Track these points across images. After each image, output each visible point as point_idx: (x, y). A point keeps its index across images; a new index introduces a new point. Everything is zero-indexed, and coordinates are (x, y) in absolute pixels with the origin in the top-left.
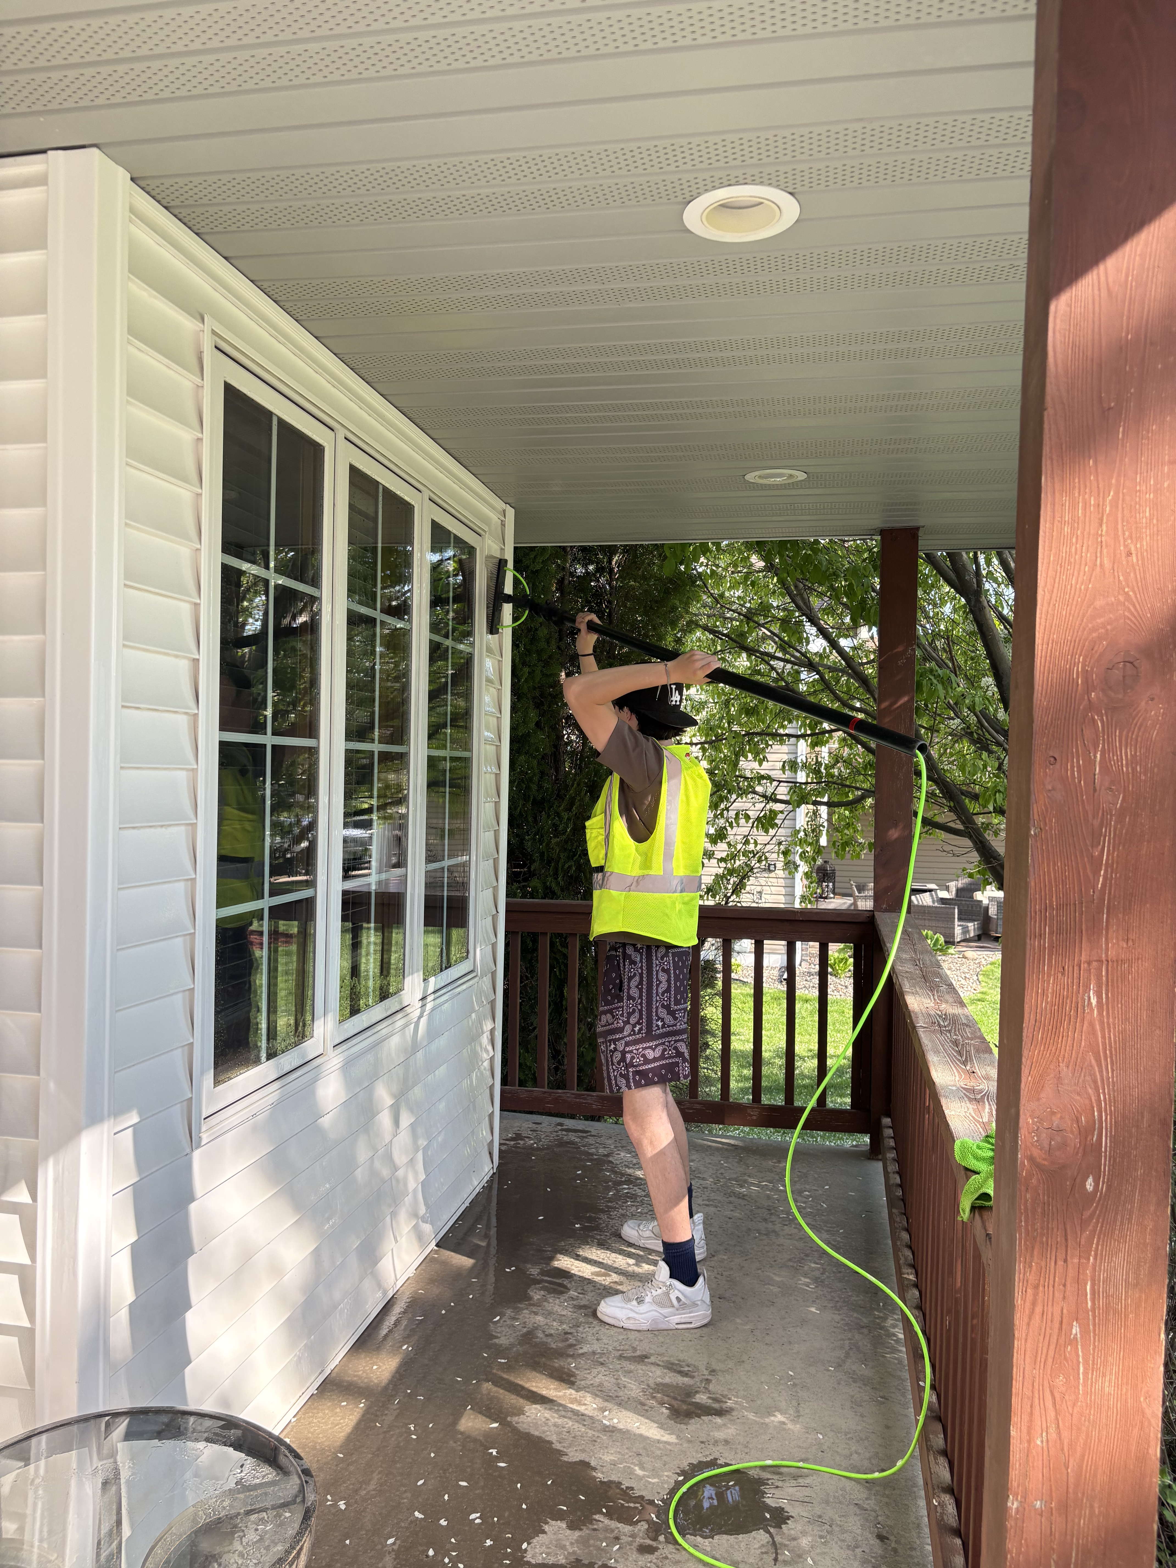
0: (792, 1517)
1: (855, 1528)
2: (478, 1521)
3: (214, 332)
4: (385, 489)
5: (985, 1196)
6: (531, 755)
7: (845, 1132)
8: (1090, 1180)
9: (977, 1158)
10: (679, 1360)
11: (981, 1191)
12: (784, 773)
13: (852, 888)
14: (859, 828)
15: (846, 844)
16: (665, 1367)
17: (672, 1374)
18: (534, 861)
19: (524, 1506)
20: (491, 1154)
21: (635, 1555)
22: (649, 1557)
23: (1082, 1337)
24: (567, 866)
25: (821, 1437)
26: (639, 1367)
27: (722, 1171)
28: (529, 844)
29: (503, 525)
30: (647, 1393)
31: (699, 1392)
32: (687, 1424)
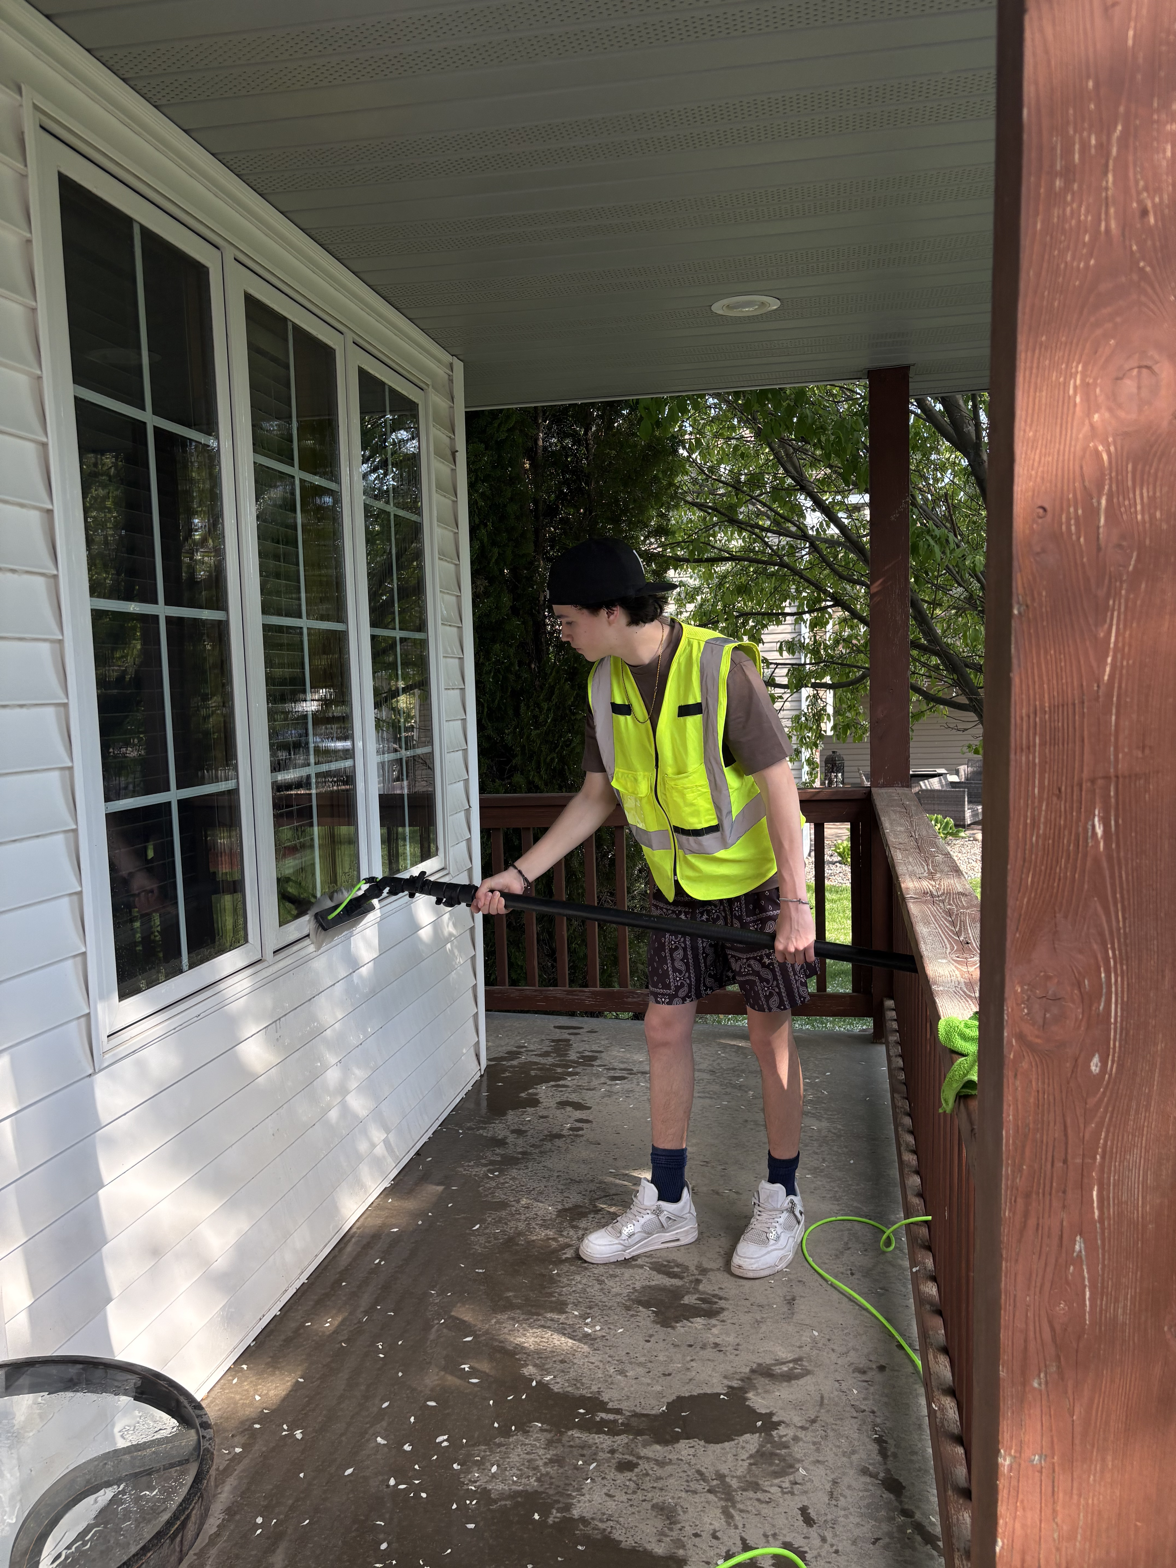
0: (783, 1422)
1: (852, 1432)
2: (445, 1444)
3: (36, 107)
4: (296, 328)
5: (970, 1084)
7: (855, 1016)
8: (1096, 1060)
9: (964, 1037)
10: (669, 1262)
11: (966, 1079)
12: (781, 655)
13: (861, 778)
14: (861, 711)
15: (847, 727)
16: (654, 1269)
17: (660, 1276)
18: (516, 755)
19: (496, 1425)
20: (478, 1056)
21: (612, 1474)
22: (629, 1475)
23: (1087, 1256)
24: (549, 758)
25: (816, 1334)
26: (623, 1270)
27: (719, 1061)
29: (451, 380)
30: (633, 1297)
31: (688, 1293)
32: (673, 1328)
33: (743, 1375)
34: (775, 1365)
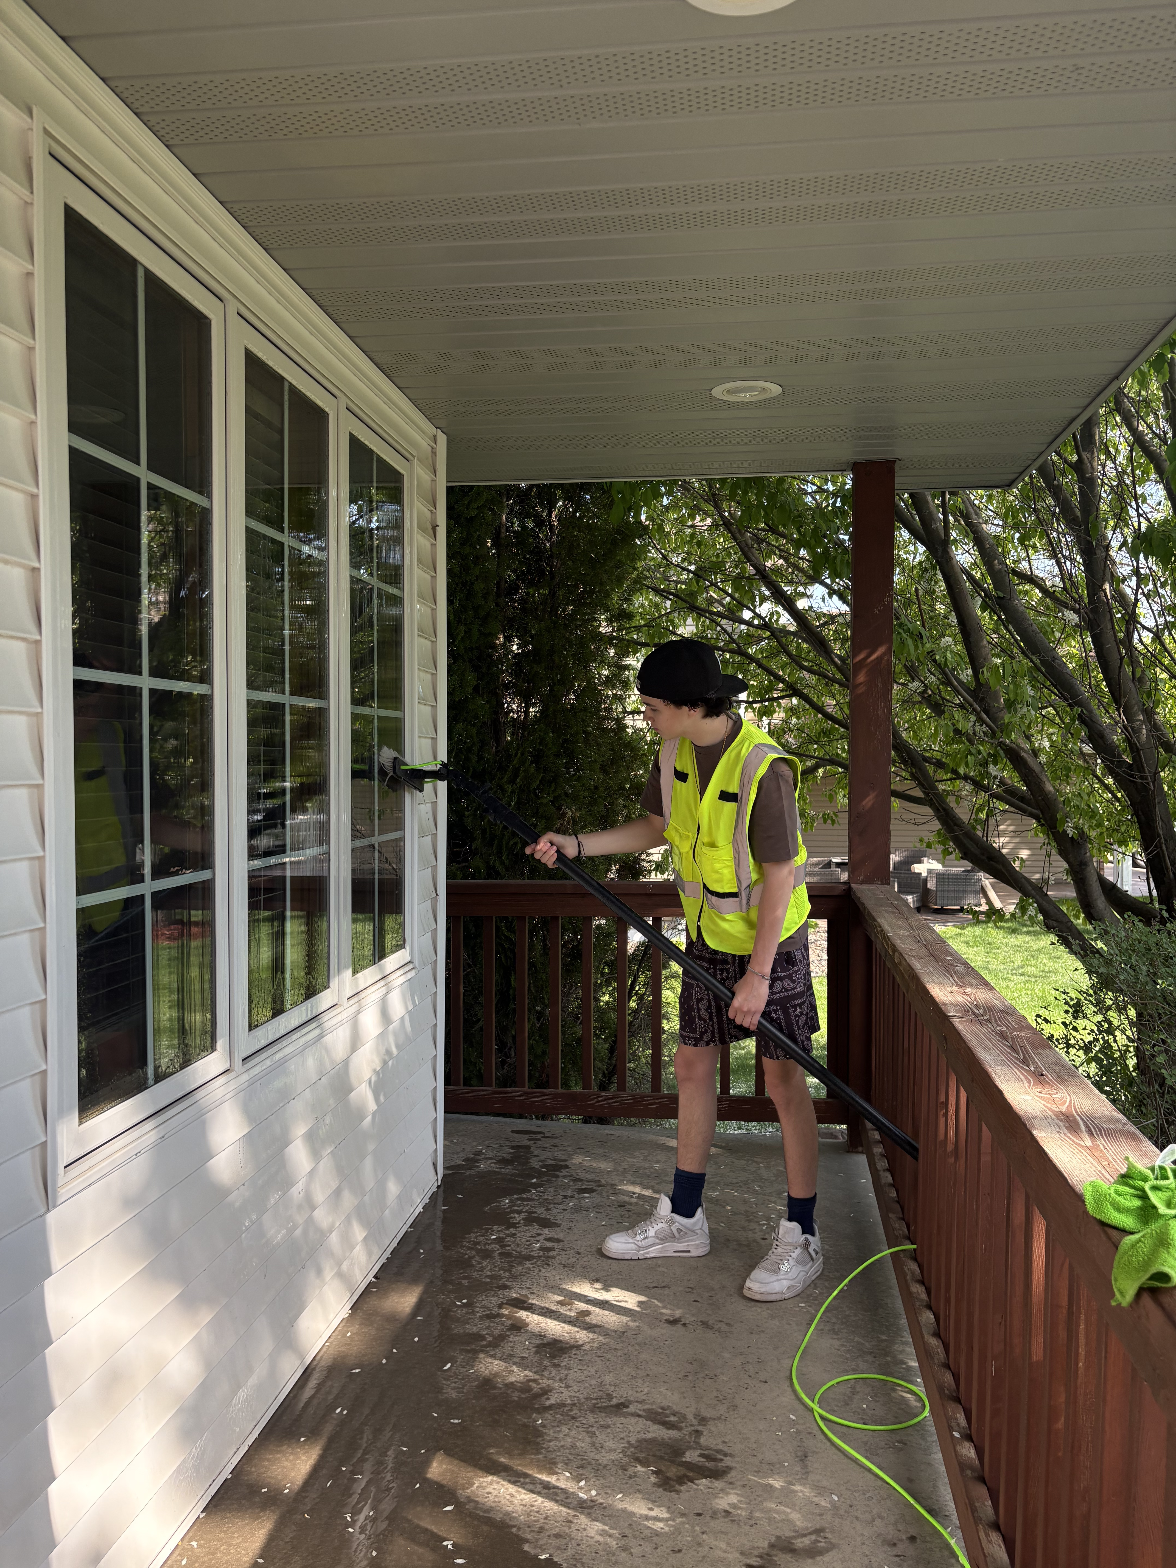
3: (47, 133)
4: (292, 388)
6: (470, 722)
10: (663, 1408)
11: (1154, 1269)
16: (648, 1418)
17: (656, 1427)
18: (475, 839)
20: (435, 1165)
26: (615, 1419)
28: (470, 820)
29: (434, 453)
30: (629, 1453)
31: (689, 1448)
32: (678, 1492)
33: (761, 1551)
34: (795, 1538)
